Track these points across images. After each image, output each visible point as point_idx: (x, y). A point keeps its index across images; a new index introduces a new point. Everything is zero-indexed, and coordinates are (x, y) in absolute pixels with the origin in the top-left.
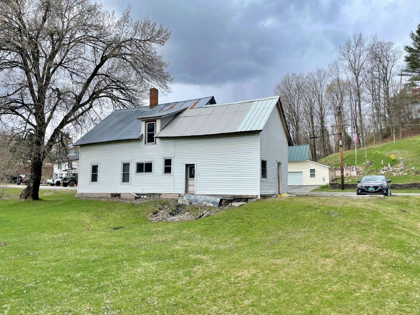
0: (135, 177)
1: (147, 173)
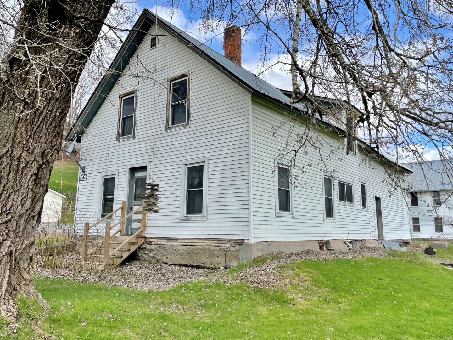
0: (339, 208)
1: (350, 204)
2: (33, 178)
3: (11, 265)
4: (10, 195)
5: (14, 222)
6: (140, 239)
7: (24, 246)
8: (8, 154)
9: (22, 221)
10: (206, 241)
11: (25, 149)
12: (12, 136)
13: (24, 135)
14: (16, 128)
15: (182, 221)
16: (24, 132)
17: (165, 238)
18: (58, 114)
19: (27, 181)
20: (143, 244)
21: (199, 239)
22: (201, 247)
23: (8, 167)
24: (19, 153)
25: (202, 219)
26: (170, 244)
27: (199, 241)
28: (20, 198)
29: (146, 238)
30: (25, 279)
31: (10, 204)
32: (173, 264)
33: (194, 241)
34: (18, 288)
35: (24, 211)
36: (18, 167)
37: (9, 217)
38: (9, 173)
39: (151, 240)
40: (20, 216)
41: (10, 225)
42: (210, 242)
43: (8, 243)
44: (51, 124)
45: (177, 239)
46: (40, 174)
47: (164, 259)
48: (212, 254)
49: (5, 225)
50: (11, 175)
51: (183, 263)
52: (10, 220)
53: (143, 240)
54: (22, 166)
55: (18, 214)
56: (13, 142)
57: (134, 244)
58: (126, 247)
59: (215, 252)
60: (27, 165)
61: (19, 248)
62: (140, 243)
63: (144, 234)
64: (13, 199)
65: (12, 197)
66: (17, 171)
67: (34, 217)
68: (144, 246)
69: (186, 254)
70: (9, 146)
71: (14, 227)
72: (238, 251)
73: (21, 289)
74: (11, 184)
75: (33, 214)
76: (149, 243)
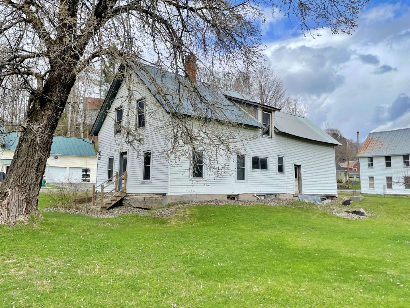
0: (251, 174)
1: (263, 171)
2: (36, 169)
3: (27, 202)
4: (26, 177)
5: (28, 187)
6: (122, 194)
7: (33, 195)
8: (26, 160)
9: (32, 186)
10: (151, 195)
11: (32, 158)
12: (27, 153)
13: (32, 152)
14: (29, 149)
15: (141, 184)
16: (32, 151)
17: (135, 193)
18: (46, 142)
19: (33, 171)
20: (125, 197)
21: (149, 194)
22: (148, 198)
23: (26, 165)
24: (30, 159)
25: (149, 183)
26: (136, 196)
27: (148, 195)
28: (31, 177)
29: (126, 193)
30: (34, 208)
31: (27, 180)
32: (136, 208)
33: (147, 195)
34: (31, 211)
35: (33, 182)
36: (30, 165)
37: (26, 185)
38: (26, 168)
39: (129, 194)
40: (31, 184)
41: (26, 188)
42: (153, 195)
43: (26, 194)
44: (43, 146)
45: (139, 194)
46: (39, 167)
47: (133, 205)
48: (152, 202)
49: (24, 188)
50: (27, 168)
51: (140, 207)
52: (27, 186)
53: (125, 195)
54: (31, 164)
55: (30, 183)
56: (28, 155)
57: (119, 197)
58: (115, 198)
59: (153, 201)
60: (33, 163)
61: (31, 196)
62: (123, 196)
63: (126, 191)
64: (28, 178)
65: (27, 177)
66: (29, 167)
67: (37, 184)
68: (125, 198)
69: (142, 202)
70: (26, 157)
71: (28, 188)
72: (162, 200)
73: (32, 212)
74: (27, 172)
75: (37, 183)
76: (128, 196)
